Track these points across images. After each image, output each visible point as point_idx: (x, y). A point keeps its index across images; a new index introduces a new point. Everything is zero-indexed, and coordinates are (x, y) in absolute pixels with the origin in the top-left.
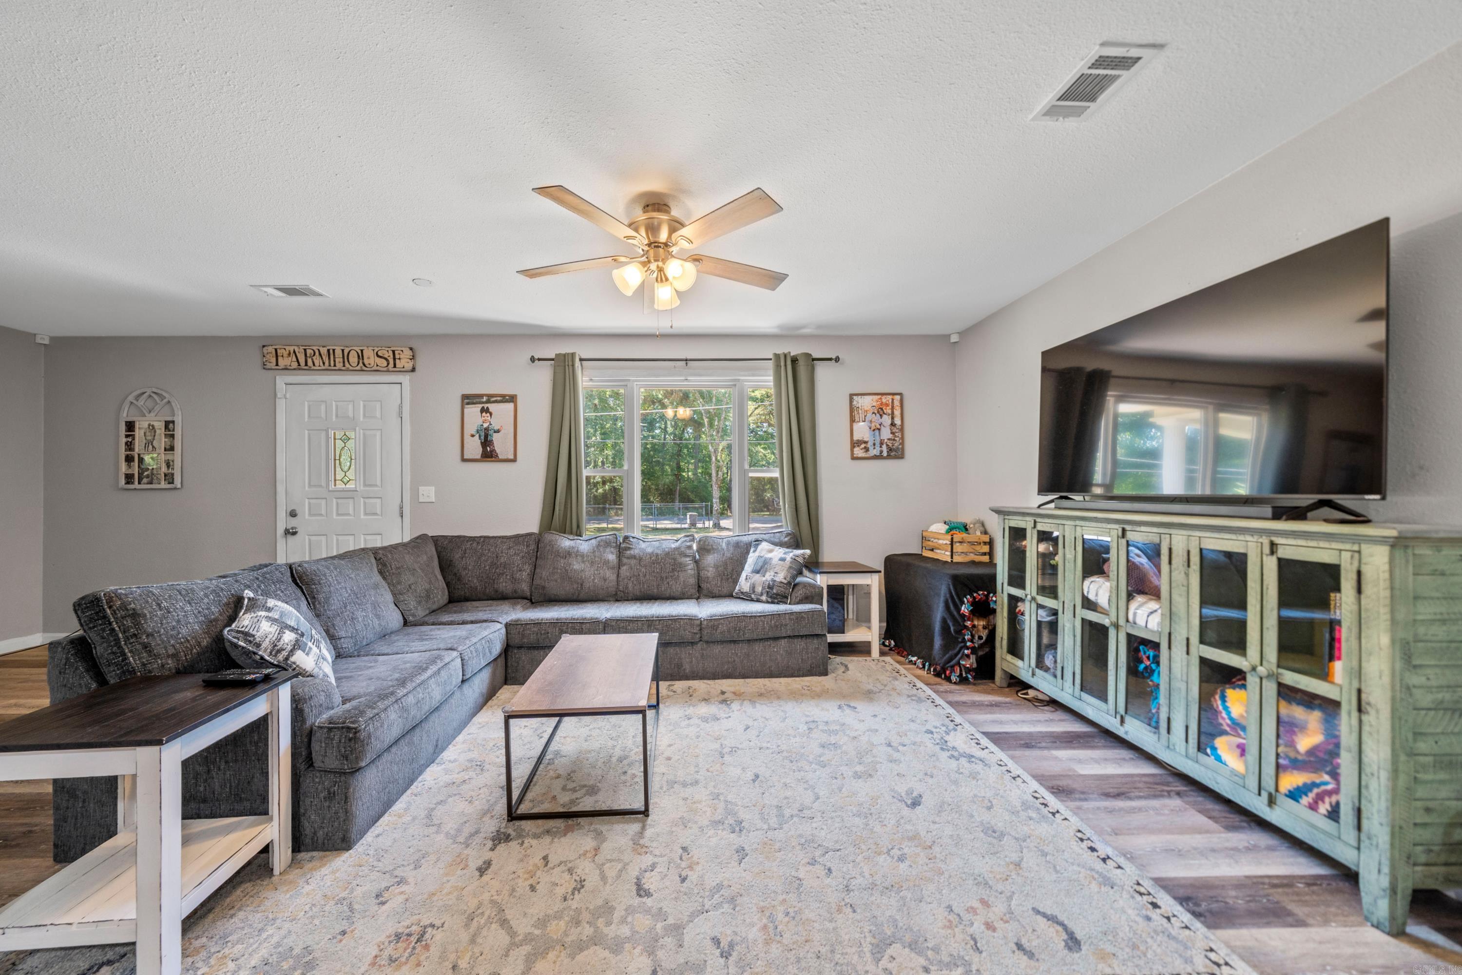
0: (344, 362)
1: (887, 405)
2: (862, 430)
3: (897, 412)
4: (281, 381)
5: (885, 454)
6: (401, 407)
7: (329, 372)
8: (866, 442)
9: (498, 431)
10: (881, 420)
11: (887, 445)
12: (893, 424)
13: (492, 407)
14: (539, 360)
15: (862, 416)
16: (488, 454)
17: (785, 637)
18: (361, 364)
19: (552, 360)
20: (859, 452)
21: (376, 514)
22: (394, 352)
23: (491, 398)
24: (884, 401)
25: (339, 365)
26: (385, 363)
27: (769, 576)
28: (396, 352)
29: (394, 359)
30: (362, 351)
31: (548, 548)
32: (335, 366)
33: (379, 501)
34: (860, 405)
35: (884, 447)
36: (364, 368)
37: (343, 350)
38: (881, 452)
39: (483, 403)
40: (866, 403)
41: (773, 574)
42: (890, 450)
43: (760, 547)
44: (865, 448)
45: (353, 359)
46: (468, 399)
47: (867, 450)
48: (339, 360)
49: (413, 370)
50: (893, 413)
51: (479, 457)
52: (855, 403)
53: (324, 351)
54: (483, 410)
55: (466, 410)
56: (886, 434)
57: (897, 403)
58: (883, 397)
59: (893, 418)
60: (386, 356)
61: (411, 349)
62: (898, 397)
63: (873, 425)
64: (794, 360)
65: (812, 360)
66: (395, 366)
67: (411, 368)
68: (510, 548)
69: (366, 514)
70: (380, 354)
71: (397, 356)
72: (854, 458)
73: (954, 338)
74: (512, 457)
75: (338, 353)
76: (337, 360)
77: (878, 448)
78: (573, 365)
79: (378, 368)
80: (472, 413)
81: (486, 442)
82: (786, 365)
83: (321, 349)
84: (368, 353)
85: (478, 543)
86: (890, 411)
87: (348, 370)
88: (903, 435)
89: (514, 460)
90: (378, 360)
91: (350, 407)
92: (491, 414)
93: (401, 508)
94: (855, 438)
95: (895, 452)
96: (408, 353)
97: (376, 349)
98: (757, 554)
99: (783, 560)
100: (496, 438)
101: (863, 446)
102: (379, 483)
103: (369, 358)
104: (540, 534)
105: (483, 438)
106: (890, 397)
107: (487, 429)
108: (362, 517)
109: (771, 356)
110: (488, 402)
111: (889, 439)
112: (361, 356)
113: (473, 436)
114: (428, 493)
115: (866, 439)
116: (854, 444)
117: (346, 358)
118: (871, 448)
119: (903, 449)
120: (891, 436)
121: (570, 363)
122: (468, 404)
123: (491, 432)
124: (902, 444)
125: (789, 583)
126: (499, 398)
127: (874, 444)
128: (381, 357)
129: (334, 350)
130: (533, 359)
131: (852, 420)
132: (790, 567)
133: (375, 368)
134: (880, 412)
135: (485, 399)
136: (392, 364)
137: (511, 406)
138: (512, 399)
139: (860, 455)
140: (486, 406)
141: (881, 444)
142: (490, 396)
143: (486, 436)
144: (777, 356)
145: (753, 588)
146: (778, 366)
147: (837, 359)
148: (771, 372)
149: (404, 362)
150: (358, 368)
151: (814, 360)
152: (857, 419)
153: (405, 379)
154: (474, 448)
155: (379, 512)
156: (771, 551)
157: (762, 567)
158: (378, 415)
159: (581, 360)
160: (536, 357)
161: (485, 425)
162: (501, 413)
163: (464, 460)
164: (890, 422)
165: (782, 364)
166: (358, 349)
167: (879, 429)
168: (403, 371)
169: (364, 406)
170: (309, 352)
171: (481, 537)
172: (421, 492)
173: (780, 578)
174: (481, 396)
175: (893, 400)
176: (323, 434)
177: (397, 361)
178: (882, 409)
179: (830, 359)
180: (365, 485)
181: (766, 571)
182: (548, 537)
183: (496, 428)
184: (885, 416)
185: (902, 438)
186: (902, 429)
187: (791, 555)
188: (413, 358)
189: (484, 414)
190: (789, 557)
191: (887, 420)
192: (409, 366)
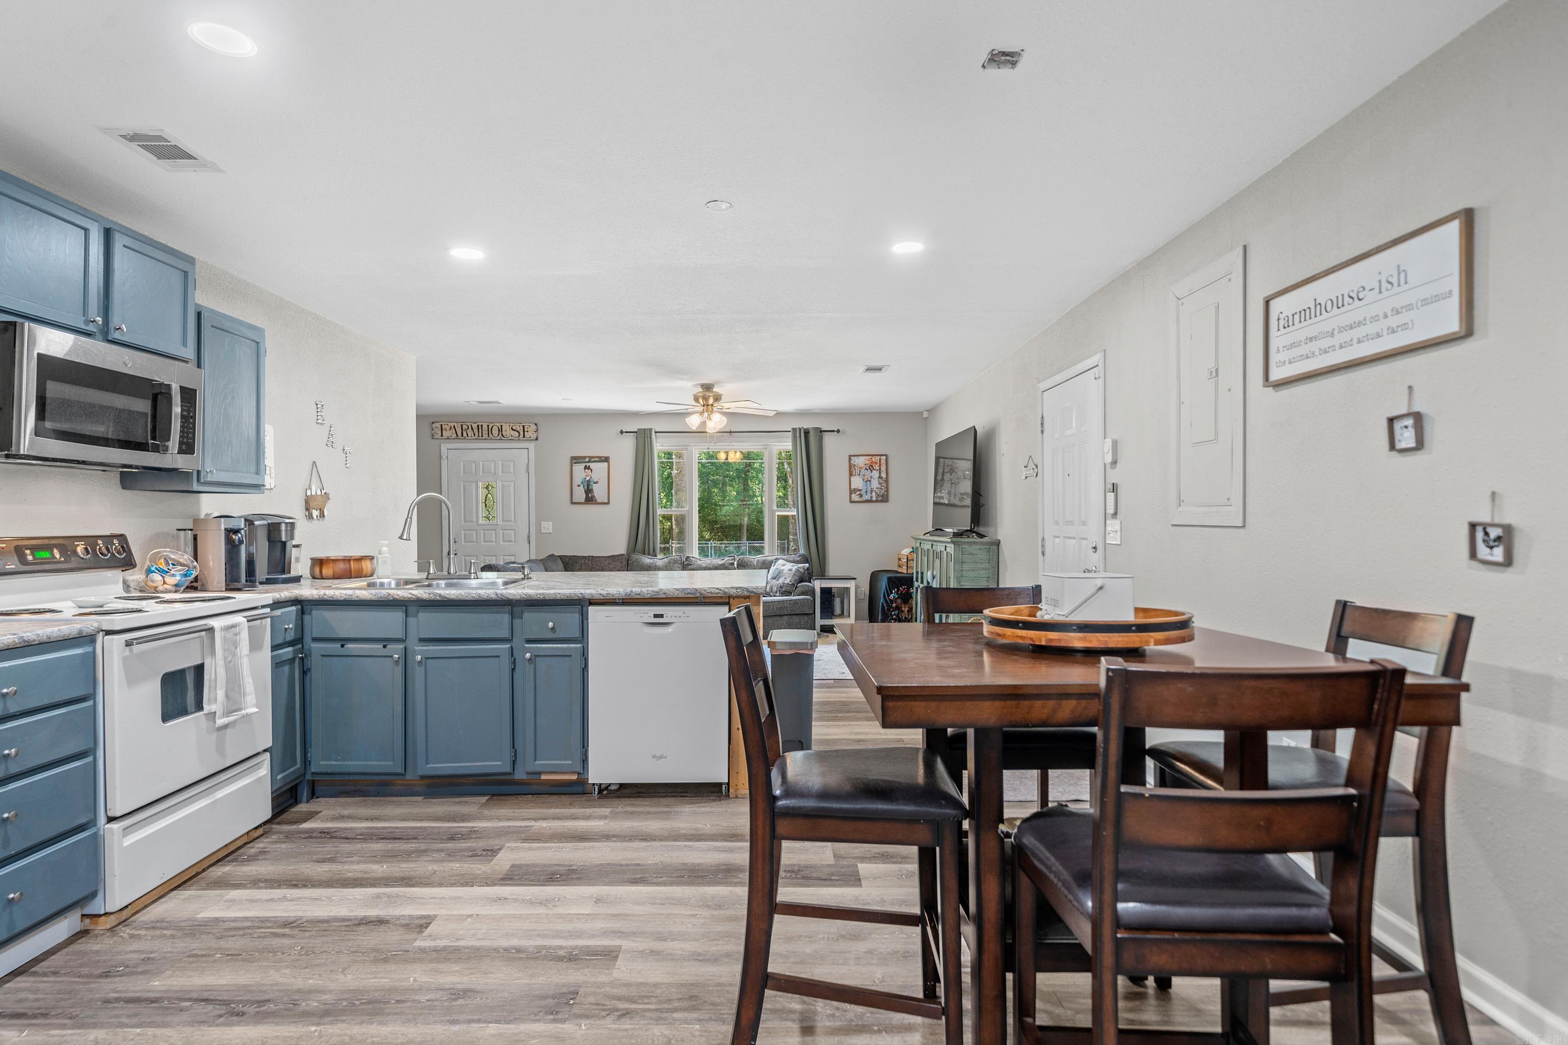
0: (488, 434)
1: (876, 463)
2: (857, 482)
3: (883, 468)
4: (444, 447)
5: (874, 499)
6: (528, 465)
7: (477, 441)
8: (860, 490)
9: (596, 483)
10: (871, 474)
11: (876, 492)
12: (880, 477)
13: (592, 465)
14: (626, 432)
15: (857, 471)
16: (590, 499)
17: (787, 615)
18: (500, 435)
19: (636, 432)
20: (855, 497)
21: (511, 541)
22: (523, 426)
23: (591, 459)
24: (873, 460)
25: (485, 436)
26: (517, 434)
27: (781, 581)
28: (525, 427)
29: (524, 431)
30: (501, 426)
31: (635, 564)
32: (482, 436)
33: (513, 532)
34: (856, 463)
35: (874, 493)
36: (503, 438)
37: (488, 426)
38: (871, 497)
39: (586, 462)
40: (860, 462)
41: (783, 579)
42: (878, 496)
43: (777, 563)
44: (860, 494)
45: (495, 431)
46: (575, 460)
47: (861, 496)
48: (485, 432)
49: (537, 439)
50: (880, 469)
51: (583, 501)
52: (852, 462)
53: (475, 426)
54: (586, 468)
55: (574, 467)
56: (875, 484)
57: (883, 462)
58: (873, 458)
59: (880, 473)
60: (518, 430)
61: (536, 424)
62: (884, 457)
63: (866, 477)
64: (807, 432)
65: (820, 432)
66: (524, 437)
67: (535, 438)
68: (610, 564)
69: (504, 541)
70: (513, 428)
71: (526, 430)
72: (851, 502)
73: (925, 415)
74: (606, 501)
75: (485, 427)
76: (484, 432)
77: (869, 494)
78: (651, 437)
79: (512, 438)
80: (579, 469)
81: (588, 491)
82: (800, 436)
83: (473, 425)
84: (506, 428)
85: (589, 560)
86: (878, 468)
87: (491, 439)
88: (887, 485)
89: (608, 503)
90: (513, 432)
91: (493, 465)
92: (591, 470)
93: (529, 537)
94: (852, 488)
95: (884, 498)
96: (533, 427)
97: (512, 425)
98: (775, 567)
99: (790, 570)
100: (595, 487)
101: (858, 493)
102: (513, 520)
103: (506, 431)
104: (629, 554)
105: (586, 487)
106: (878, 457)
107: (589, 481)
108: (501, 543)
109: (790, 430)
110: (589, 462)
111: (877, 488)
112: (500, 430)
113: (579, 486)
114: (548, 526)
115: (860, 488)
116: (852, 491)
117: (490, 431)
118: (864, 495)
119: (887, 495)
120: (879, 486)
121: (649, 436)
122: (575, 463)
123: (591, 483)
124: (887, 491)
125: (793, 584)
126: (597, 459)
127: (866, 492)
128: (514, 430)
129: (482, 426)
130: (622, 432)
131: (851, 475)
132: (794, 575)
133: (510, 438)
134: (871, 468)
135: (587, 459)
136: (522, 434)
137: (606, 464)
138: (606, 460)
139: (856, 500)
140: (588, 464)
141: (872, 491)
142: (591, 457)
143: (588, 485)
144: (794, 430)
145: (771, 588)
146: (794, 437)
147: (838, 431)
148: (790, 440)
149: (530, 434)
150: (499, 438)
151: (821, 431)
152: (854, 474)
153: (531, 446)
154: (580, 494)
155: (513, 540)
156: (784, 565)
157: (777, 575)
158: (512, 471)
159: (656, 432)
160: (624, 431)
161: (588, 478)
162: (599, 469)
163: (573, 503)
164: (878, 475)
165: (798, 435)
166: (499, 425)
167: (870, 481)
168: (530, 440)
169: (502, 465)
170: (465, 427)
171: (589, 556)
172: (542, 526)
173: (787, 581)
174: (585, 457)
175: (880, 459)
176: (474, 484)
177: (526, 433)
178: (872, 466)
179: (833, 431)
180: (503, 521)
181: (779, 578)
182: (635, 557)
183: (595, 481)
184: (874, 471)
185: (887, 487)
186: (887, 481)
187: (796, 567)
188: (537, 431)
189: (587, 470)
190: (794, 569)
191: (875, 474)
192: (534, 436)
